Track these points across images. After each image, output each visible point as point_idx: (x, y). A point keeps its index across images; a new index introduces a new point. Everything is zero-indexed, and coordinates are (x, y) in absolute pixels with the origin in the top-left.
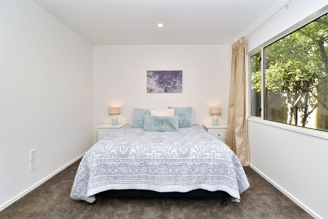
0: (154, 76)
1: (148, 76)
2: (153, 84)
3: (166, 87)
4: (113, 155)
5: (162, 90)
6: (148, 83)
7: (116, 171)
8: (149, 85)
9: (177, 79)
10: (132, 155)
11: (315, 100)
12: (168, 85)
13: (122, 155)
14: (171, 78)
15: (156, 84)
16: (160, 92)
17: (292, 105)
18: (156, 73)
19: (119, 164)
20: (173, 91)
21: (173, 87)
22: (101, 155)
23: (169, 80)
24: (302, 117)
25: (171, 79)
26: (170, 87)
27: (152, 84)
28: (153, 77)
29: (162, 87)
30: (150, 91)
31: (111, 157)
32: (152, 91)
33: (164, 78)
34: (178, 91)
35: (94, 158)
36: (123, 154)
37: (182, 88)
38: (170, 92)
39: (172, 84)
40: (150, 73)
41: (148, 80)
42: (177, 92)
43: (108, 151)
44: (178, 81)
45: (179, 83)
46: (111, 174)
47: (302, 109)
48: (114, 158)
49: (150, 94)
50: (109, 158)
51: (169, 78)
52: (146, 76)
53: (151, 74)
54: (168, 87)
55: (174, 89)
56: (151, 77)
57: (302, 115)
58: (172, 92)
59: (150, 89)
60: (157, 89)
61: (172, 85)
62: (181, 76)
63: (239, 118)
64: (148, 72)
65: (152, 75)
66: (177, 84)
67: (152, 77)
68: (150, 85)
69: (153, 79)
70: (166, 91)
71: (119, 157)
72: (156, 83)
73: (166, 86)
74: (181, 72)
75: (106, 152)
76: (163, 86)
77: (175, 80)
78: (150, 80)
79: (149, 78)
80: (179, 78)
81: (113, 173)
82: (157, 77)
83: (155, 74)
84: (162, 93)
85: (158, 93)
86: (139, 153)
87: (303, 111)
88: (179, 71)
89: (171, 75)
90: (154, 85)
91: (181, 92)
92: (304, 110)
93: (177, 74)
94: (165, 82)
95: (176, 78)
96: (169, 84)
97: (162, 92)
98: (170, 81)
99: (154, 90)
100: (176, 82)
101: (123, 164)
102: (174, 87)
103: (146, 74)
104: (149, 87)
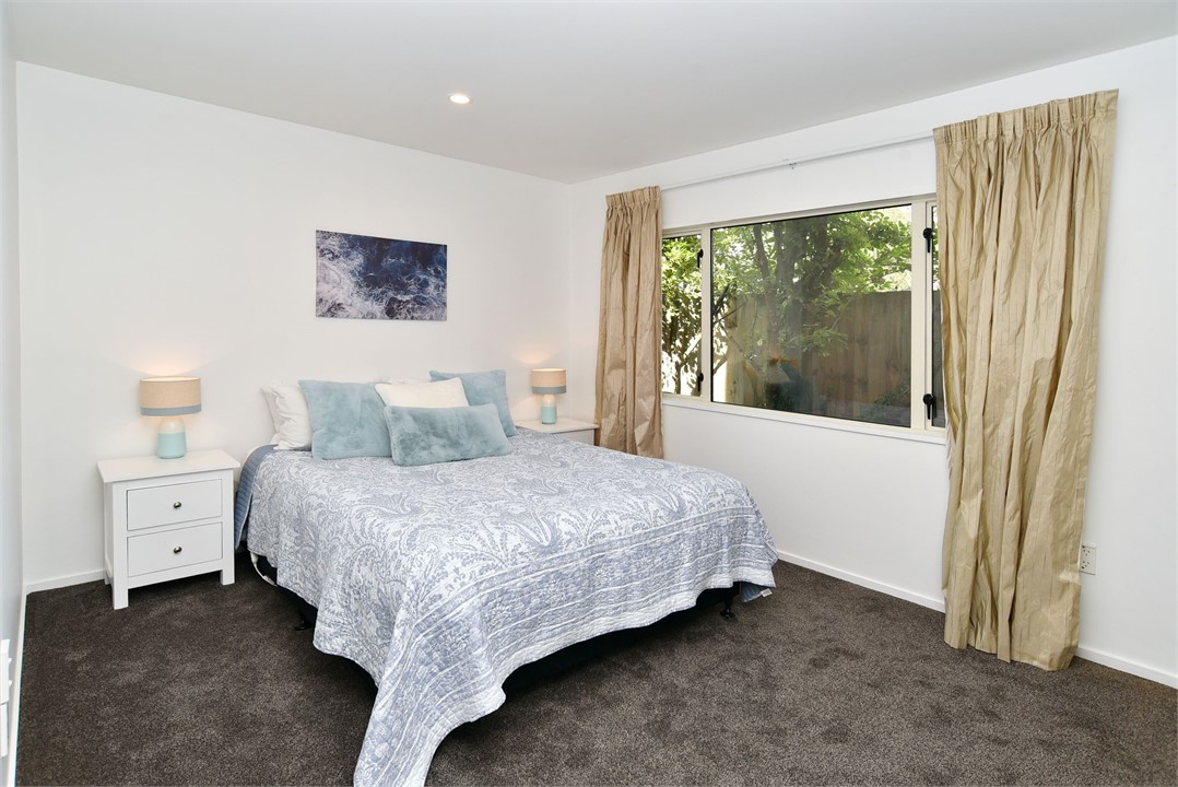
0: (347, 255)
1: (322, 253)
2: (343, 285)
3: (393, 300)
4: (520, 554)
5: (378, 308)
6: (322, 278)
7: (535, 601)
8: (325, 288)
9: (431, 274)
10: (569, 541)
11: (721, 346)
12: (397, 291)
13: (542, 547)
14: (409, 267)
15: (353, 285)
16: (372, 316)
17: (680, 356)
18: (356, 242)
19: (539, 579)
20: (415, 315)
21: (415, 299)
22: (485, 563)
23: (404, 274)
24: (691, 386)
25: (408, 271)
26: (407, 298)
27: (338, 284)
28: (342, 258)
29: (378, 299)
30: (329, 310)
31: (515, 563)
32: (340, 313)
33: (383, 264)
34: (433, 314)
35: (466, 580)
36: (546, 543)
37: (445, 304)
38: (405, 318)
39: (413, 288)
40: (328, 241)
41: (321, 267)
42: (431, 319)
43: (500, 547)
44: (433, 281)
45: (437, 287)
46: (523, 616)
47: (692, 365)
48: (523, 565)
49: (329, 321)
50: (510, 566)
51: (401, 266)
52: (313, 252)
53: (334, 244)
54: (399, 297)
55: (420, 308)
56: (335, 257)
57: (693, 381)
58: (412, 318)
59: (329, 304)
60: (360, 303)
61: (413, 293)
62: (444, 264)
63: (645, 400)
64: (324, 235)
65: (337, 250)
66: (431, 289)
67: (337, 256)
68: (330, 286)
69: (343, 264)
70: (391, 313)
71: (538, 557)
72: (354, 279)
73: (391, 294)
74: (441, 251)
75: (494, 552)
76: (383, 293)
77: (422, 277)
78: (331, 266)
79: (326, 262)
80: (436, 271)
81: (528, 611)
82: (358, 260)
83: (352, 247)
84: (376, 317)
85: (364, 317)
86: (584, 531)
87: (693, 371)
88: (438, 246)
89: (410, 258)
90: (346, 288)
91: (441, 317)
92: (696, 368)
93: (429, 257)
94: (387, 282)
95: (425, 271)
96: (402, 288)
97: (379, 314)
98: (404, 279)
99: (347, 308)
100: (425, 284)
101: (552, 576)
102: (421, 302)
103: (312, 241)
104: (326, 296)
